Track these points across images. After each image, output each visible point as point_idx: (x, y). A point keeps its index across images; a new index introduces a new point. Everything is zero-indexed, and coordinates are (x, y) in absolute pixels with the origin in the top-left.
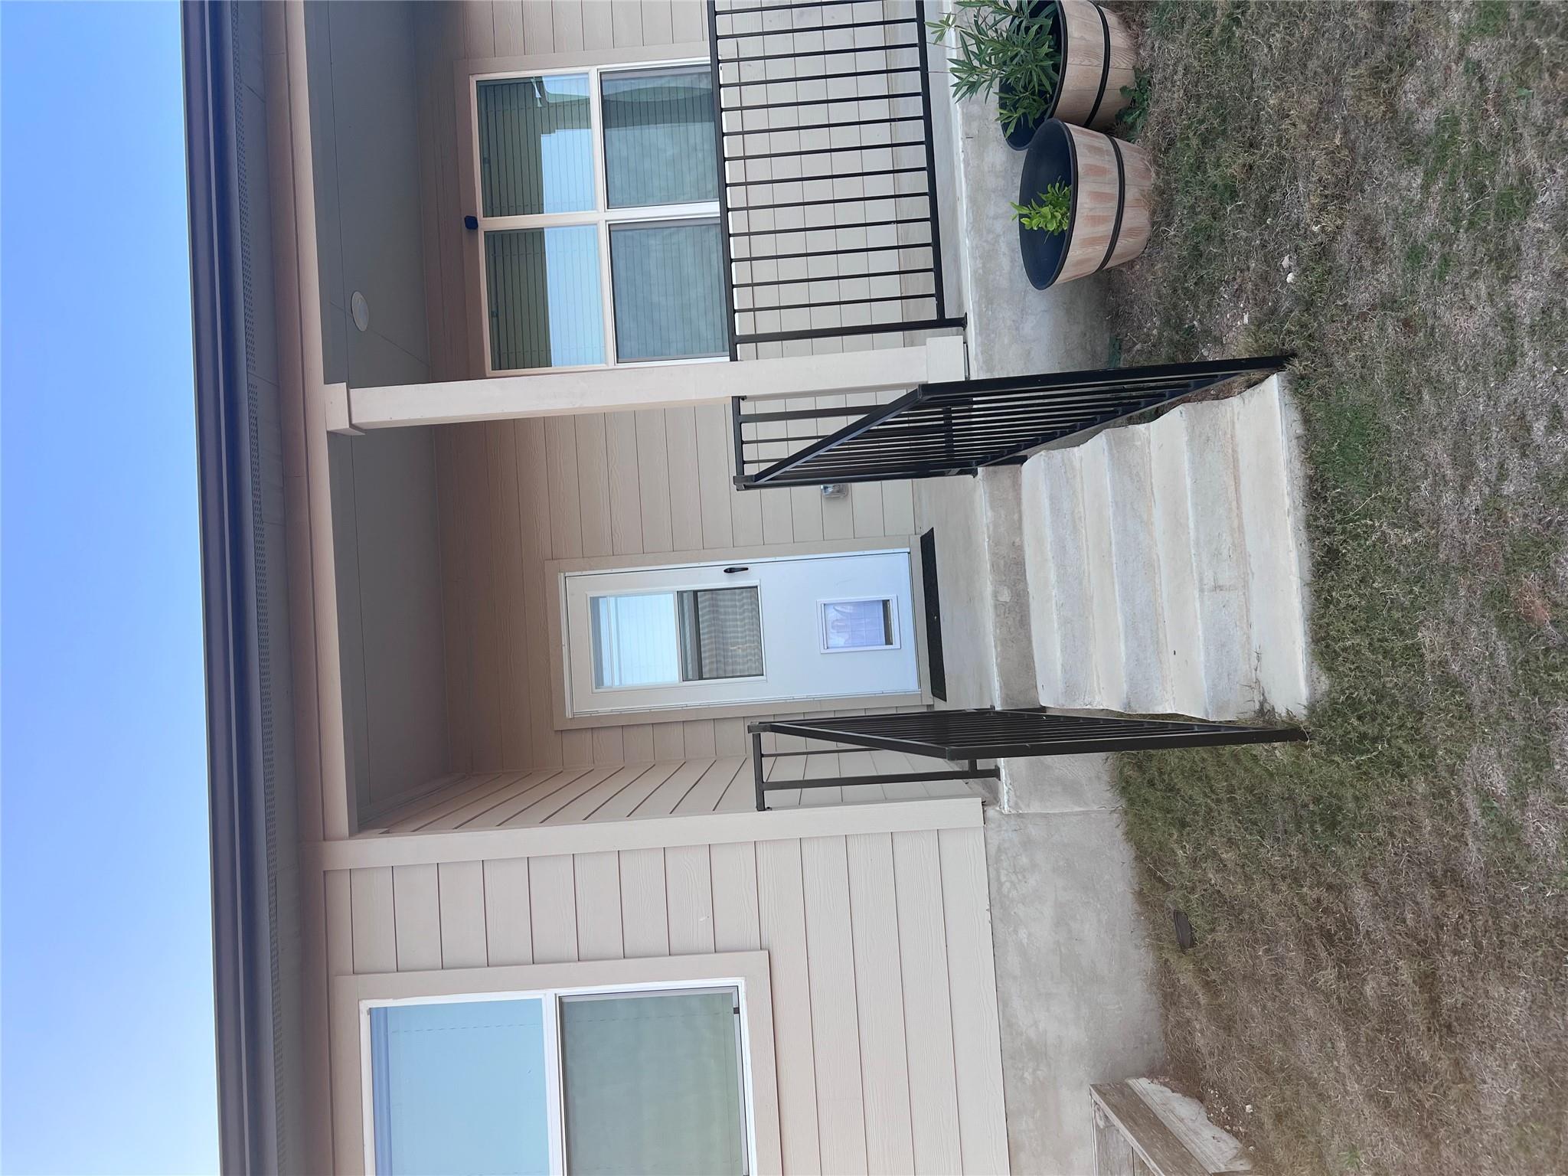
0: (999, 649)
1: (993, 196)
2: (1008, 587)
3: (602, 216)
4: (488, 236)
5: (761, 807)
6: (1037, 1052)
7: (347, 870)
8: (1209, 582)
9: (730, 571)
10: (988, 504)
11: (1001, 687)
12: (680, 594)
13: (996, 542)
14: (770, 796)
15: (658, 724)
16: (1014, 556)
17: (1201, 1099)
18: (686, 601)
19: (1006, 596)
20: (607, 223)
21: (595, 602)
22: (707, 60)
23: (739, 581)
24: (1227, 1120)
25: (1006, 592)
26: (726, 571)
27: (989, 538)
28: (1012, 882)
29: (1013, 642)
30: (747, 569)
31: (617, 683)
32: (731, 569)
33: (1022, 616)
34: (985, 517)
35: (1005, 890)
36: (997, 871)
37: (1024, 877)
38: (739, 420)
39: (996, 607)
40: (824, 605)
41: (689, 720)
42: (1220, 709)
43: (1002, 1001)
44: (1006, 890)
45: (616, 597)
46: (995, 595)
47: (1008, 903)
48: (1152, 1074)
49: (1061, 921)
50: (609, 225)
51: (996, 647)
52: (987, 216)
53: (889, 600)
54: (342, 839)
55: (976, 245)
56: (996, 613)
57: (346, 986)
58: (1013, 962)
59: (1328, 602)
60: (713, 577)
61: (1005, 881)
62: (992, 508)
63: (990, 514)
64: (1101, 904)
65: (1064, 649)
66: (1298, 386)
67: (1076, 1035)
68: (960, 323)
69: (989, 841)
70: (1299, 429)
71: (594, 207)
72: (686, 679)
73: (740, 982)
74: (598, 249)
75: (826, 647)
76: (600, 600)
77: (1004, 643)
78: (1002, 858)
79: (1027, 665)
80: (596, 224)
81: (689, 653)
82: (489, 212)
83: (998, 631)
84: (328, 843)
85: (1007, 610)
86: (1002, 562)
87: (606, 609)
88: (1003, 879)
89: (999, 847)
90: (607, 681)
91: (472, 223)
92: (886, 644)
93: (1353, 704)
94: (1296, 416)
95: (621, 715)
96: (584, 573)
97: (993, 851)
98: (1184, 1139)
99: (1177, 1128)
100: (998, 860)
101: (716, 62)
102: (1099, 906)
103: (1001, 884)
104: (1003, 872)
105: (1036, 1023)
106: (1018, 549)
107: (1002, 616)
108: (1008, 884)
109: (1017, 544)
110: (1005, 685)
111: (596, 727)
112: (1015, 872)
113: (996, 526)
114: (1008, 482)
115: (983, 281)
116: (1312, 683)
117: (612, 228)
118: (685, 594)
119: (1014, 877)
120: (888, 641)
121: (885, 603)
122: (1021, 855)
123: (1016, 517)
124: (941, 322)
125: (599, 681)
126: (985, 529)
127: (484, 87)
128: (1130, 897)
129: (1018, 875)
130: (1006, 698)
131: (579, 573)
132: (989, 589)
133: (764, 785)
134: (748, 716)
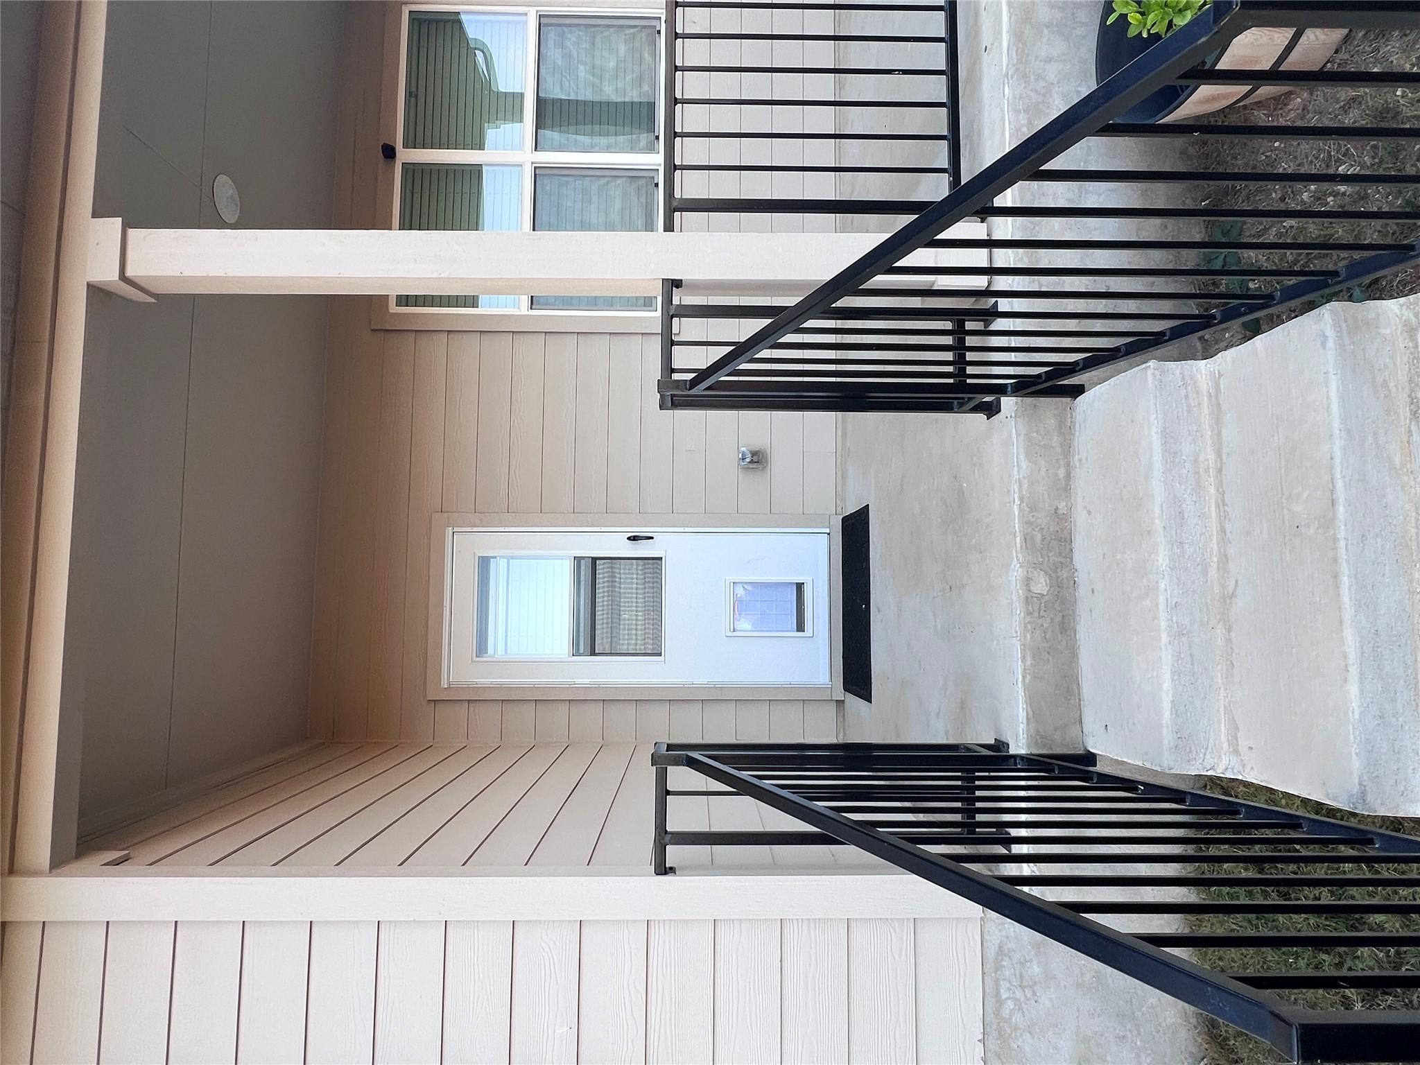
0: (1028, 663)
1: (1046, 31)
2: (1046, 573)
3: (528, 157)
4: (407, 170)
5: (663, 869)
7: (39, 922)
9: (633, 539)
10: (1022, 451)
11: (1028, 719)
12: (577, 560)
13: (1031, 507)
14: (673, 853)
16: (1057, 529)
18: (583, 567)
19: (1041, 585)
20: (534, 165)
21: (484, 563)
23: (643, 550)
25: (1042, 580)
26: (629, 538)
27: (1021, 499)
28: (1016, 1001)
29: (1049, 653)
30: (652, 538)
31: (501, 651)
32: (634, 537)
33: (1063, 616)
34: (1016, 469)
35: (1006, 1012)
36: (997, 982)
37: (1034, 993)
38: (672, 313)
39: (1027, 601)
40: (734, 583)
41: (576, 700)
44: (1008, 1012)
45: (509, 558)
46: (1026, 582)
47: (1009, 1031)
50: (535, 168)
51: (1024, 659)
52: (1037, 57)
53: (803, 583)
54: (35, 873)
55: (1020, 95)
56: (1027, 609)
60: (612, 544)
61: (1007, 999)
62: (1028, 456)
63: (1024, 464)
64: (1141, 1041)
69: (986, 937)
71: (521, 148)
72: (576, 653)
74: (521, 195)
75: (732, 630)
76: (492, 560)
78: (1004, 963)
79: (1068, 688)
80: (521, 165)
81: (582, 624)
82: (410, 143)
83: (1028, 635)
84: (16, 881)
85: (1043, 605)
86: (1039, 537)
87: (498, 570)
88: (1004, 995)
89: (1000, 947)
90: (490, 650)
91: (389, 152)
92: (798, 631)
95: (501, 688)
96: (475, 529)
97: (992, 950)
100: (998, 967)
102: (1139, 1043)
103: (1000, 1002)
104: (1004, 985)
107: (1036, 614)
108: (1010, 1004)
109: (1060, 512)
110: (1035, 716)
111: (473, 700)
112: (1022, 987)
113: (1032, 483)
114: (1052, 423)
117: (539, 173)
118: (583, 562)
119: (1019, 994)
120: (800, 627)
121: (800, 586)
122: (1031, 961)
123: (1062, 473)
125: (481, 648)
126: (1016, 487)
127: (417, 18)
129: (1026, 990)
130: (1036, 737)
131: (469, 529)
132: (1016, 572)
133: (668, 838)
134: (641, 700)
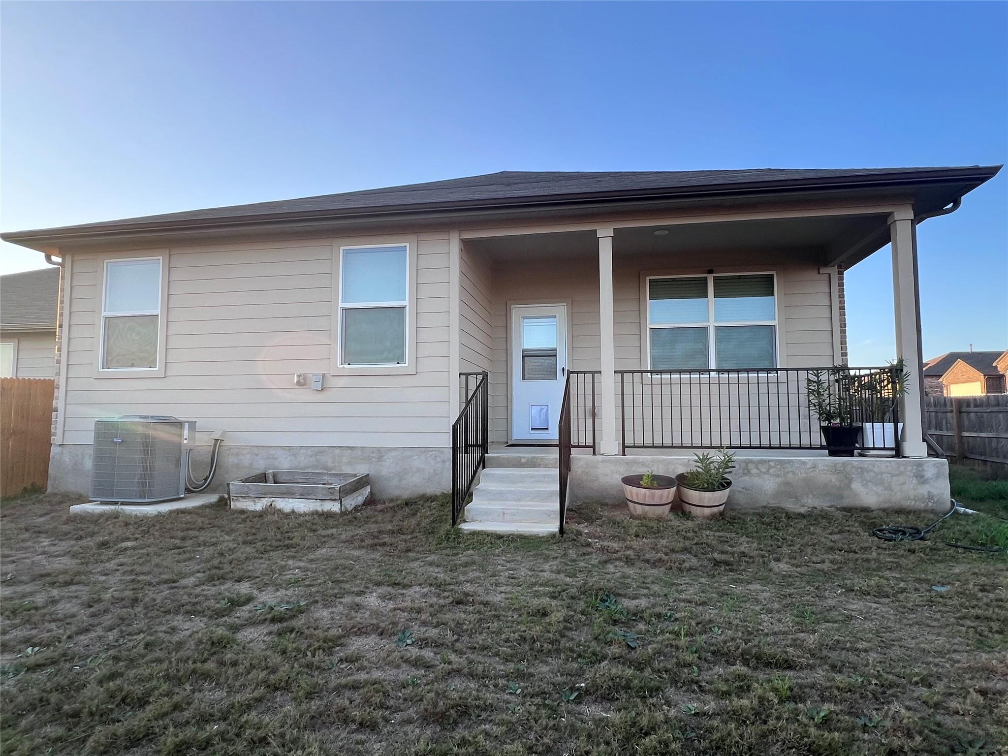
0: (506, 457)
2: (526, 462)
3: (712, 325)
4: (705, 278)
5: (460, 374)
6: (380, 459)
8: (505, 511)
12: (556, 350)
13: (542, 459)
14: (463, 377)
15: (507, 339)
16: (536, 464)
17: (363, 505)
18: (553, 352)
19: (523, 460)
20: (708, 327)
22: (778, 367)
23: (559, 373)
24: (356, 509)
26: (563, 367)
27: (544, 457)
28: (432, 455)
30: (564, 376)
31: (524, 324)
32: (564, 369)
33: (516, 465)
36: (436, 451)
37: (433, 459)
38: (593, 373)
40: (548, 405)
41: (507, 351)
42: (468, 510)
43: (395, 449)
44: (430, 453)
45: (556, 325)
46: (524, 457)
47: (426, 453)
48: (371, 493)
49: (419, 470)
53: (547, 430)
54: (459, 236)
56: (518, 457)
57: (413, 238)
58: (407, 453)
59: (488, 536)
60: (562, 362)
65: (500, 474)
66: (553, 536)
67: (384, 472)
68: (624, 454)
69: (446, 449)
70: (541, 535)
71: (716, 321)
72: (523, 351)
73: (407, 365)
75: (532, 405)
76: (555, 319)
77: (508, 459)
80: (708, 322)
82: (715, 279)
83: (512, 457)
84: (458, 233)
85: (519, 461)
86: (535, 460)
87: (552, 321)
88: (433, 452)
90: (525, 321)
91: (710, 272)
92: (532, 428)
93: (459, 537)
94: (545, 535)
96: (566, 313)
97: (442, 450)
98: (351, 496)
99: (355, 494)
100: (439, 451)
101: (777, 370)
102: (423, 483)
103: (431, 451)
105: (388, 458)
106: (539, 466)
110: (494, 458)
111: (507, 316)
112: (435, 456)
113: (547, 459)
115: (634, 462)
116: (467, 530)
117: (706, 328)
122: (440, 459)
124: (624, 447)
125: (525, 318)
126: (547, 456)
127: (771, 277)
128: (424, 492)
130: (489, 458)
131: (566, 311)
132: (527, 455)
133: (467, 376)
134: (507, 374)
